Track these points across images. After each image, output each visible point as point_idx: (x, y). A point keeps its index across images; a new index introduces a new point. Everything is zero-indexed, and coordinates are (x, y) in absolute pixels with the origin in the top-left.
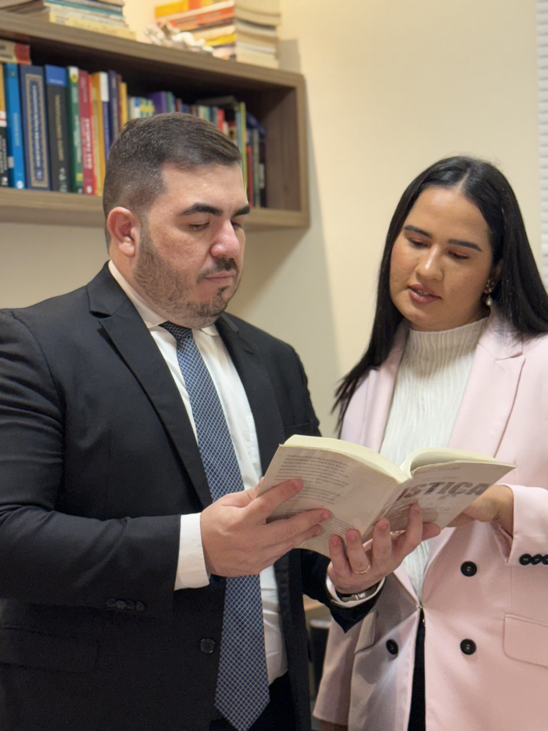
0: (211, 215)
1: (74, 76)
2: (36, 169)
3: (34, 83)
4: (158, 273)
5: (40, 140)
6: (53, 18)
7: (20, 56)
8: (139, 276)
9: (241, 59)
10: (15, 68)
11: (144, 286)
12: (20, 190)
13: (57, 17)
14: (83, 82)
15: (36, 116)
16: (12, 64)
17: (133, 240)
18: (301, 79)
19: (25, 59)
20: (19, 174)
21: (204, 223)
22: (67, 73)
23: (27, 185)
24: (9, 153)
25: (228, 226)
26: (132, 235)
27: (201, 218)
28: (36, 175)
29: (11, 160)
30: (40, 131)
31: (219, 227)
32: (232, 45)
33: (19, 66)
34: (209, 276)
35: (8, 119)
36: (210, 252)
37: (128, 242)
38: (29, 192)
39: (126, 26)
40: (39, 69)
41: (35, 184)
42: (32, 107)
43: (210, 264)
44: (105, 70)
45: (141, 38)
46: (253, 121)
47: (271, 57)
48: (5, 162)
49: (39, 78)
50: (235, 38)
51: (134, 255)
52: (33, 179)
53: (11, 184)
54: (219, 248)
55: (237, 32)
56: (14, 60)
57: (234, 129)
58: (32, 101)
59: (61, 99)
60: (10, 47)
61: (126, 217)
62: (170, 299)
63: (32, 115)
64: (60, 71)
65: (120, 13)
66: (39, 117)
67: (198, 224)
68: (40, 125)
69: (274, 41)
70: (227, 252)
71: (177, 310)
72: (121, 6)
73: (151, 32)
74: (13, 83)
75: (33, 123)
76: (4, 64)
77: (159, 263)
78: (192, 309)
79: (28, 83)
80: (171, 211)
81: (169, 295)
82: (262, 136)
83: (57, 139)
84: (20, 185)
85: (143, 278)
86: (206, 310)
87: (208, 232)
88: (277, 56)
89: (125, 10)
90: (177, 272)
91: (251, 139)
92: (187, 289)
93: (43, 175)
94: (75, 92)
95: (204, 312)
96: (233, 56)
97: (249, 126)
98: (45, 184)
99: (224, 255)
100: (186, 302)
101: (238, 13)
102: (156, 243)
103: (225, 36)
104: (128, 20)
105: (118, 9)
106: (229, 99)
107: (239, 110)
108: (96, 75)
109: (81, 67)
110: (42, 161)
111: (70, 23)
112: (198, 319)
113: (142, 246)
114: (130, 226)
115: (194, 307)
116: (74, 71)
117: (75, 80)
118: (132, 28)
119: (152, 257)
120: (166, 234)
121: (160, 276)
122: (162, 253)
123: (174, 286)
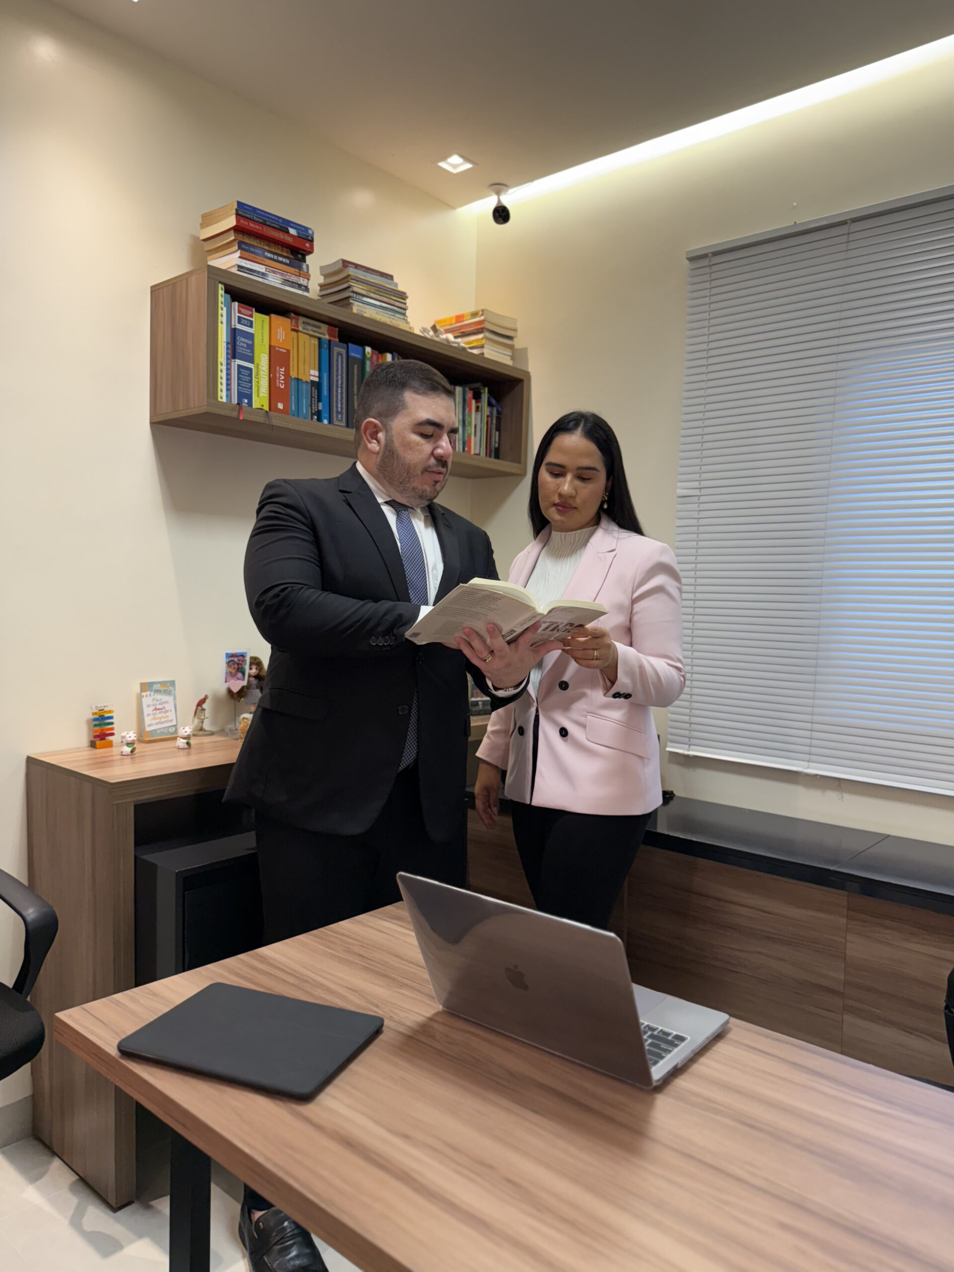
0: (436, 428)
1: (368, 353)
2: (337, 412)
3: (339, 354)
4: (395, 464)
5: (342, 393)
6: (355, 310)
7: (330, 335)
8: (381, 466)
9: (486, 356)
10: (327, 342)
11: (383, 474)
12: (325, 424)
13: (358, 310)
14: (375, 358)
15: (340, 377)
16: (325, 339)
17: (378, 442)
18: (528, 374)
19: (335, 337)
20: (325, 414)
21: (430, 434)
22: (364, 350)
23: (330, 422)
24: (319, 400)
25: (445, 437)
26: (378, 439)
27: (429, 430)
28: (337, 416)
29: (320, 404)
30: (342, 388)
31: (439, 437)
32: (482, 347)
33: (330, 341)
34: (429, 470)
35: (320, 377)
36: (432, 454)
37: (375, 443)
38: (331, 426)
39: (407, 323)
40: (345, 345)
41: (336, 423)
42: (337, 371)
43: (432, 461)
44: (391, 353)
45: (417, 331)
46: (493, 401)
47: (509, 358)
48: (316, 405)
49: (343, 351)
50: (484, 341)
51: (378, 453)
52: (335, 419)
53: (319, 419)
54: (439, 451)
55: (485, 338)
56: (327, 337)
57: (480, 405)
58: (337, 366)
59: (358, 368)
60: (324, 328)
61: (375, 426)
62: (401, 483)
63: (337, 376)
64: (360, 348)
65: (404, 314)
66: (342, 378)
67: (427, 434)
68: (342, 383)
69: (511, 347)
70: (444, 454)
71: (404, 492)
72: (405, 309)
73: (424, 330)
74: (325, 352)
75: (337, 381)
76: (319, 339)
77: (398, 457)
78: (415, 492)
79: (335, 353)
80: (409, 422)
81: (401, 480)
82: (499, 412)
83: (354, 395)
84: (326, 422)
85: (383, 467)
86: (424, 495)
87: (433, 440)
88: (513, 358)
89: (408, 313)
90: (409, 464)
91: (491, 413)
92: (414, 477)
93: (342, 417)
94: (368, 363)
95: (423, 496)
96: (483, 354)
97: (490, 404)
98: (343, 423)
99: (442, 457)
100: (411, 487)
101: (487, 325)
102: (397, 444)
103: (477, 340)
104: (409, 320)
105: (403, 311)
106: (478, 385)
107: (484, 392)
108: (384, 354)
109: (373, 348)
110: (342, 408)
111: (367, 315)
112: (417, 500)
113: (386, 445)
114: (377, 432)
115: (417, 491)
116: (368, 350)
117: (369, 356)
118: (412, 325)
119: (393, 453)
120: (404, 437)
121: (396, 467)
122: (400, 450)
123: (406, 473)
